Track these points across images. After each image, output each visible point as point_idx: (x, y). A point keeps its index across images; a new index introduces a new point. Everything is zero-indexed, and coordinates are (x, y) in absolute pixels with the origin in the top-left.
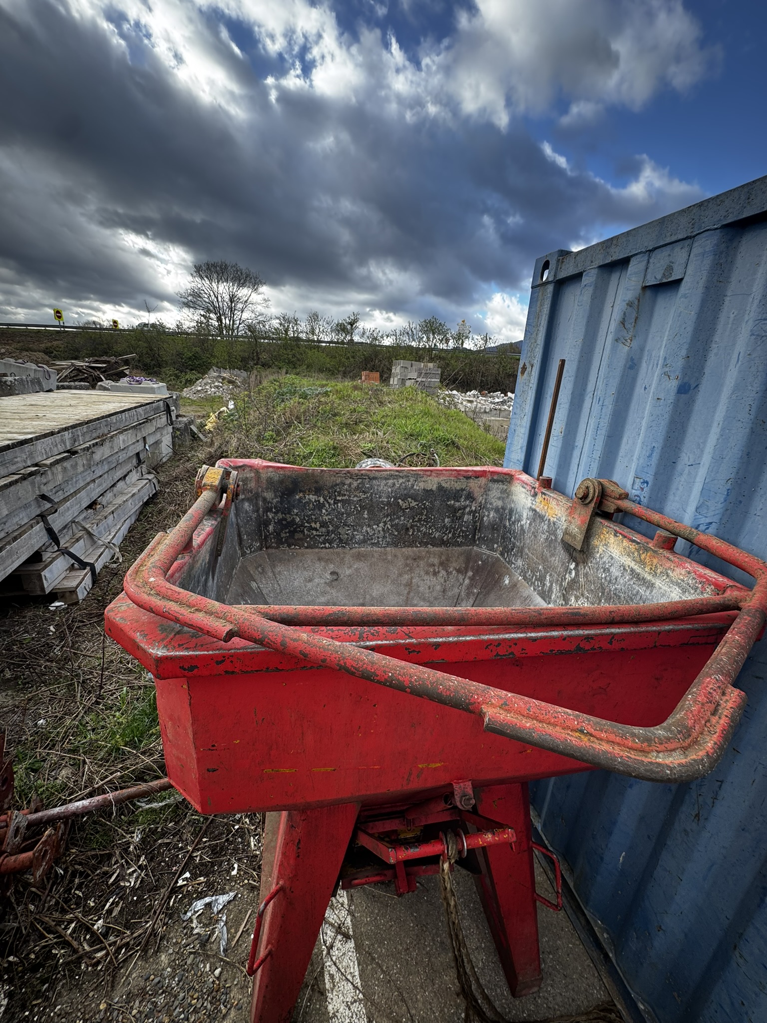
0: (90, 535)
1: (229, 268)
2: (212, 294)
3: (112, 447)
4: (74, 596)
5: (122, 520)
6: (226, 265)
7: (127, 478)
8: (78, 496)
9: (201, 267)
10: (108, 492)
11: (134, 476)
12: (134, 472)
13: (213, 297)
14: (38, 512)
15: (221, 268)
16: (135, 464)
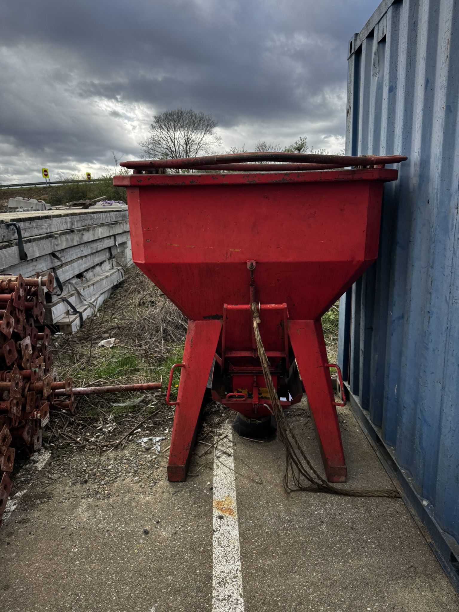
0: (79, 294)
1: (185, 115)
2: (169, 140)
3: (94, 235)
4: (70, 329)
5: (100, 293)
6: (182, 112)
7: (103, 265)
8: (73, 264)
9: (160, 117)
10: (90, 271)
11: (107, 266)
12: (107, 262)
13: (170, 142)
14: (51, 266)
15: (178, 116)
16: (108, 257)
